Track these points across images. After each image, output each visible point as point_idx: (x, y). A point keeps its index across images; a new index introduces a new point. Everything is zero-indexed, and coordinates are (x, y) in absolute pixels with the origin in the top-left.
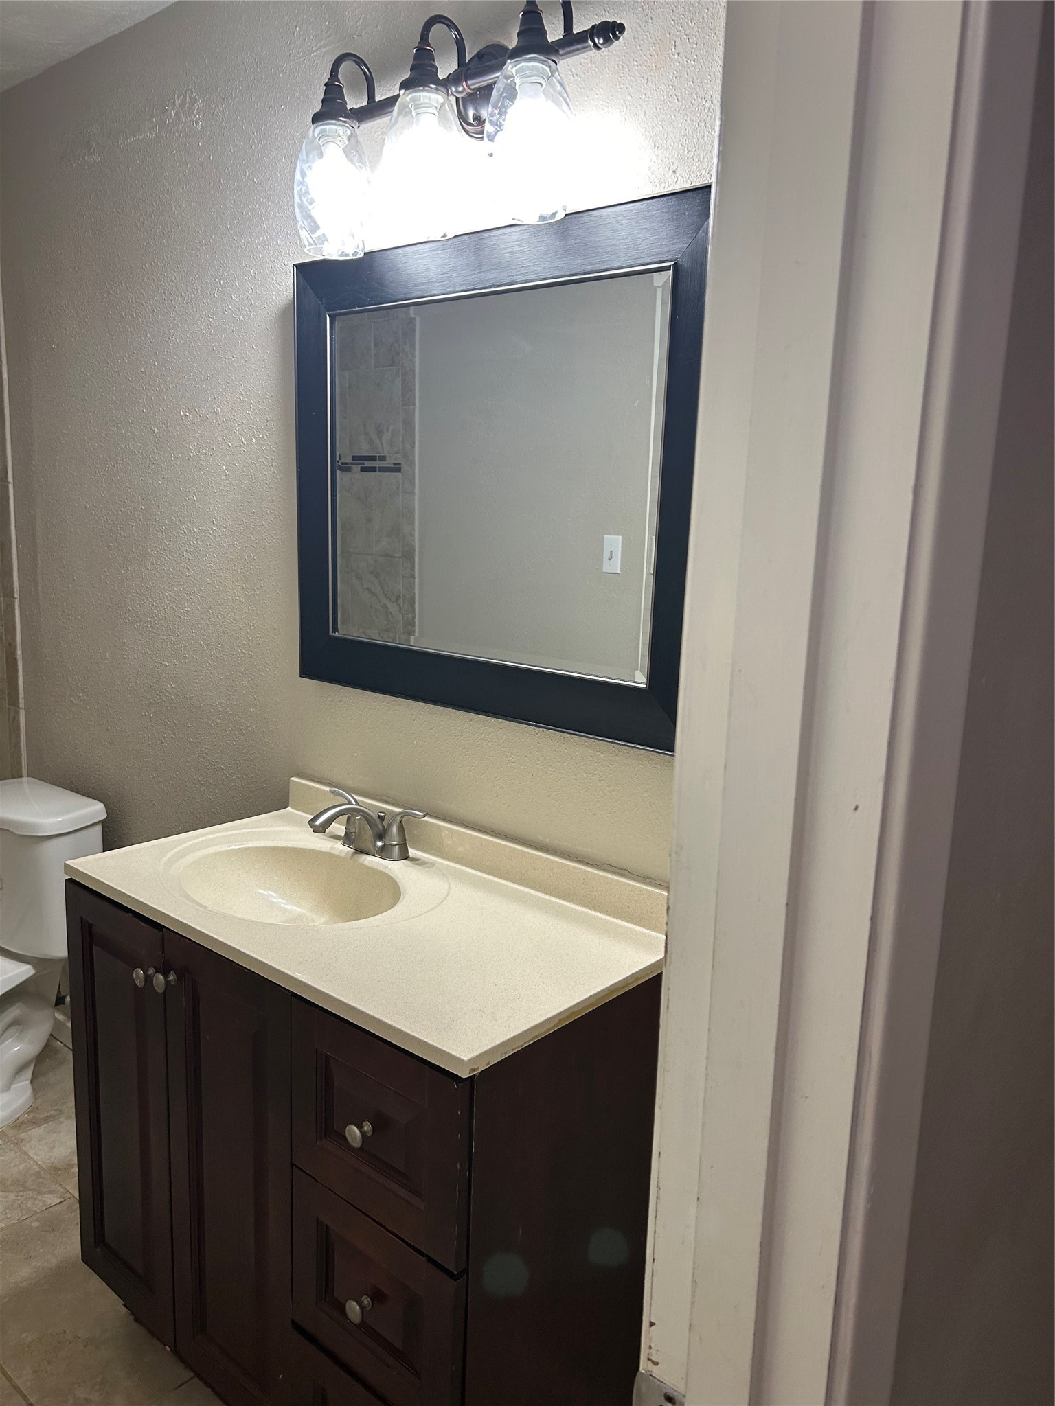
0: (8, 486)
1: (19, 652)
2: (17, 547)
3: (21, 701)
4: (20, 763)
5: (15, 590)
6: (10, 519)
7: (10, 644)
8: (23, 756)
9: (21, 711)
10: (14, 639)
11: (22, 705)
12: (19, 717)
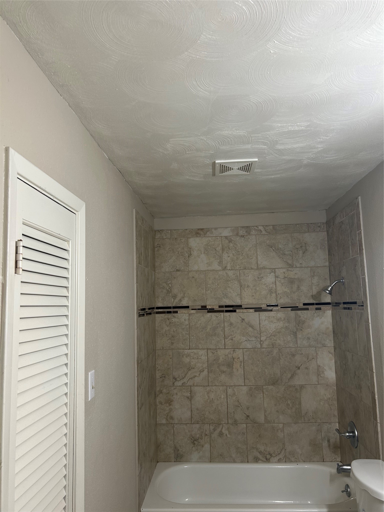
0: (369, 325)
1: (376, 396)
2: (374, 351)
3: (378, 419)
4: (379, 448)
5: (374, 369)
6: (370, 338)
7: (373, 392)
8: (380, 445)
9: (378, 424)
10: (374, 391)
11: (378, 421)
12: (377, 426)
